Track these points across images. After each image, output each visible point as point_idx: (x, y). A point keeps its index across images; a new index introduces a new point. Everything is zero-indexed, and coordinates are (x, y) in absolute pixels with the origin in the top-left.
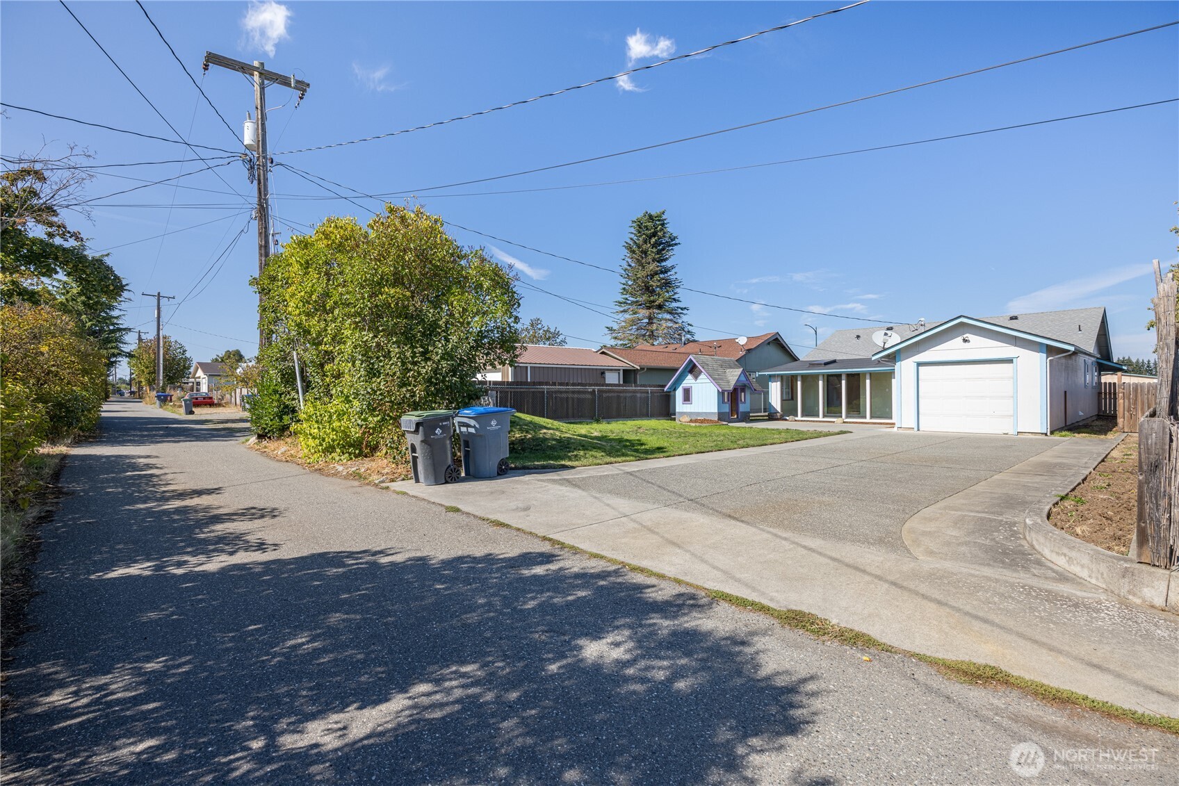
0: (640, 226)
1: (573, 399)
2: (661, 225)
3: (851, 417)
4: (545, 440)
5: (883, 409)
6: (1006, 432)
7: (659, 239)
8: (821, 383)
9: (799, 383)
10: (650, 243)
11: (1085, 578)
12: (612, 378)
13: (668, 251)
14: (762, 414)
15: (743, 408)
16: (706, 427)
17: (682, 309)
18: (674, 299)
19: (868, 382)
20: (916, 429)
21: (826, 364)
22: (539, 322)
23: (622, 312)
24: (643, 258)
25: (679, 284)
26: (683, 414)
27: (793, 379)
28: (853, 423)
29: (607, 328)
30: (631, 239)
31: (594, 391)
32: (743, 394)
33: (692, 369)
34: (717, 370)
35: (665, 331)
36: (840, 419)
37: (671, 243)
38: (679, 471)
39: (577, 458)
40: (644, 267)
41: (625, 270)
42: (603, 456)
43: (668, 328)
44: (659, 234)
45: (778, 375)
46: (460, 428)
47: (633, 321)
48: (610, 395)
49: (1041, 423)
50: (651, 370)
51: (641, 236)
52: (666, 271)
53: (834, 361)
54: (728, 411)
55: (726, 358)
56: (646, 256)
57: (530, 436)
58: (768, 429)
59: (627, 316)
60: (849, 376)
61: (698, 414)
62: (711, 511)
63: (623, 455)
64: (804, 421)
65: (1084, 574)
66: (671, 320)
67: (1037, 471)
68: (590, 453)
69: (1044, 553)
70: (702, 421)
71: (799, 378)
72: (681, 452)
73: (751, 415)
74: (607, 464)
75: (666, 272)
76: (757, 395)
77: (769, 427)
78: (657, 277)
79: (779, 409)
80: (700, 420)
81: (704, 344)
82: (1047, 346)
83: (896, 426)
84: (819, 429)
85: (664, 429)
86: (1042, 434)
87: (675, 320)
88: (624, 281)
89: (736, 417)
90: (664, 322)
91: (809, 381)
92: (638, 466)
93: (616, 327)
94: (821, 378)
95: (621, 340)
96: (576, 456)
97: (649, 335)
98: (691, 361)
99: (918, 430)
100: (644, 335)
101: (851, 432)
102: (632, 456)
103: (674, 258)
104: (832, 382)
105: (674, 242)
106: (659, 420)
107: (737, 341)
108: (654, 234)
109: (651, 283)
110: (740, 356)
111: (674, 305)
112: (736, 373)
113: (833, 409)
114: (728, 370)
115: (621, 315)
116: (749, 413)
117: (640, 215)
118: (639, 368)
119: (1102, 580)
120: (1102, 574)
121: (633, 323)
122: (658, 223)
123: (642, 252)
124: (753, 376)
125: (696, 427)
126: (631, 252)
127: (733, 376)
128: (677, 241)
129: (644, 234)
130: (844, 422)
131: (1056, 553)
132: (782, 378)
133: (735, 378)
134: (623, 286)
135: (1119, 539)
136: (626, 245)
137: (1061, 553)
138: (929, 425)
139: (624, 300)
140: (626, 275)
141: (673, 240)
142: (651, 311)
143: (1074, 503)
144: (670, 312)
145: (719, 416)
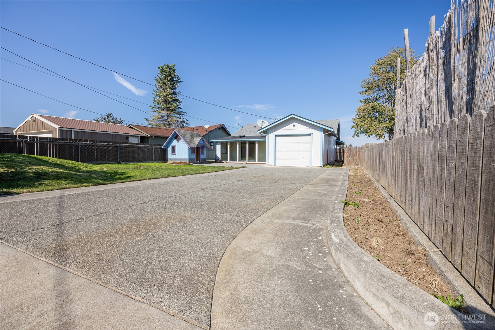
0: (162, 70)
2: (173, 71)
3: (250, 161)
4: (25, 172)
5: (263, 158)
6: (308, 166)
7: (172, 78)
8: (238, 145)
9: (229, 145)
10: (167, 79)
13: (176, 84)
15: (202, 156)
16: (180, 166)
17: (183, 113)
18: (180, 108)
19: (257, 145)
20: (274, 165)
21: (241, 137)
22: (112, 115)
23: (153, 112)
25: (182, 100)
26: (171, 159)
27: (226, 143)
28: (251, 163)
29: (146, 119)
30: (158, 76)
31: (116, 146)
32: (202, 150)
33: (176, 137)
34: (189, 138)
35: (175, 122)
36: (245, 162)
37: (178, 81)
40: (164, 90)
41: (155, 91)
43: (177, 121)
44: (172, 75)
45: (220, 142)
47: (159, 116)
48: (130, 148)
49: (320, 162)
50: (157, 137)
52: (175, 94)
53: (244, 136)
54: (194, 158)
56: (165, 85)
57: (12, 170)
59: (156, 114)
60: (250, 143)
61: (179, 159)
64: (230, 163)
66: (178, 117)
67: (323, 184)
70: (179, 163)
71: (229, 143)
73: (207, 160)
75: (176, 94)
76: (210, 151)
78: (171, 96)
79: (220, 157)
80: (178, 162)
82: (324, 129)
83: (267, 164)
84: (234, 166)
86: (321, 166)
87: (180, 117)
88: (154, 97)
90: (174, 118)
91: (233, 144)
93: (150, 119)
94: (238, 143)
98: (175, 133)
99: (275, 166)
100: (165, 124)
101: (247, 167)
103: (179, 88)
104: (243, 144)
105: (180, 81)
107: (204, 127)
108: (170, 75)
109: (168, 99)
110: (205, 134)
111: (179, 110)
112: (198, 139)
113: (243, 158)
114: (195, 138)
116: (205, 159)
117: (162, 65)
118: (150, 136)
122: (171, 70)
123: (163, 83)
125: (175, 166)
126: (158, 82)
127: (197, 141)
128: (181, 80)
129: (164, 74)
130: (247, 163)
131: (374, 294)
132: (222, 143)
133: (197, 142)
134: (154, 99)
135: (414, 254)
136: (155, 79)
137: (381, 297)
138: (279, 164)
139: (155, 106)
140: (155, 94)
141: (179, 79)
142: (168, 112)
143: (353, 207)
144: (178, 114)
145: (189, 160)
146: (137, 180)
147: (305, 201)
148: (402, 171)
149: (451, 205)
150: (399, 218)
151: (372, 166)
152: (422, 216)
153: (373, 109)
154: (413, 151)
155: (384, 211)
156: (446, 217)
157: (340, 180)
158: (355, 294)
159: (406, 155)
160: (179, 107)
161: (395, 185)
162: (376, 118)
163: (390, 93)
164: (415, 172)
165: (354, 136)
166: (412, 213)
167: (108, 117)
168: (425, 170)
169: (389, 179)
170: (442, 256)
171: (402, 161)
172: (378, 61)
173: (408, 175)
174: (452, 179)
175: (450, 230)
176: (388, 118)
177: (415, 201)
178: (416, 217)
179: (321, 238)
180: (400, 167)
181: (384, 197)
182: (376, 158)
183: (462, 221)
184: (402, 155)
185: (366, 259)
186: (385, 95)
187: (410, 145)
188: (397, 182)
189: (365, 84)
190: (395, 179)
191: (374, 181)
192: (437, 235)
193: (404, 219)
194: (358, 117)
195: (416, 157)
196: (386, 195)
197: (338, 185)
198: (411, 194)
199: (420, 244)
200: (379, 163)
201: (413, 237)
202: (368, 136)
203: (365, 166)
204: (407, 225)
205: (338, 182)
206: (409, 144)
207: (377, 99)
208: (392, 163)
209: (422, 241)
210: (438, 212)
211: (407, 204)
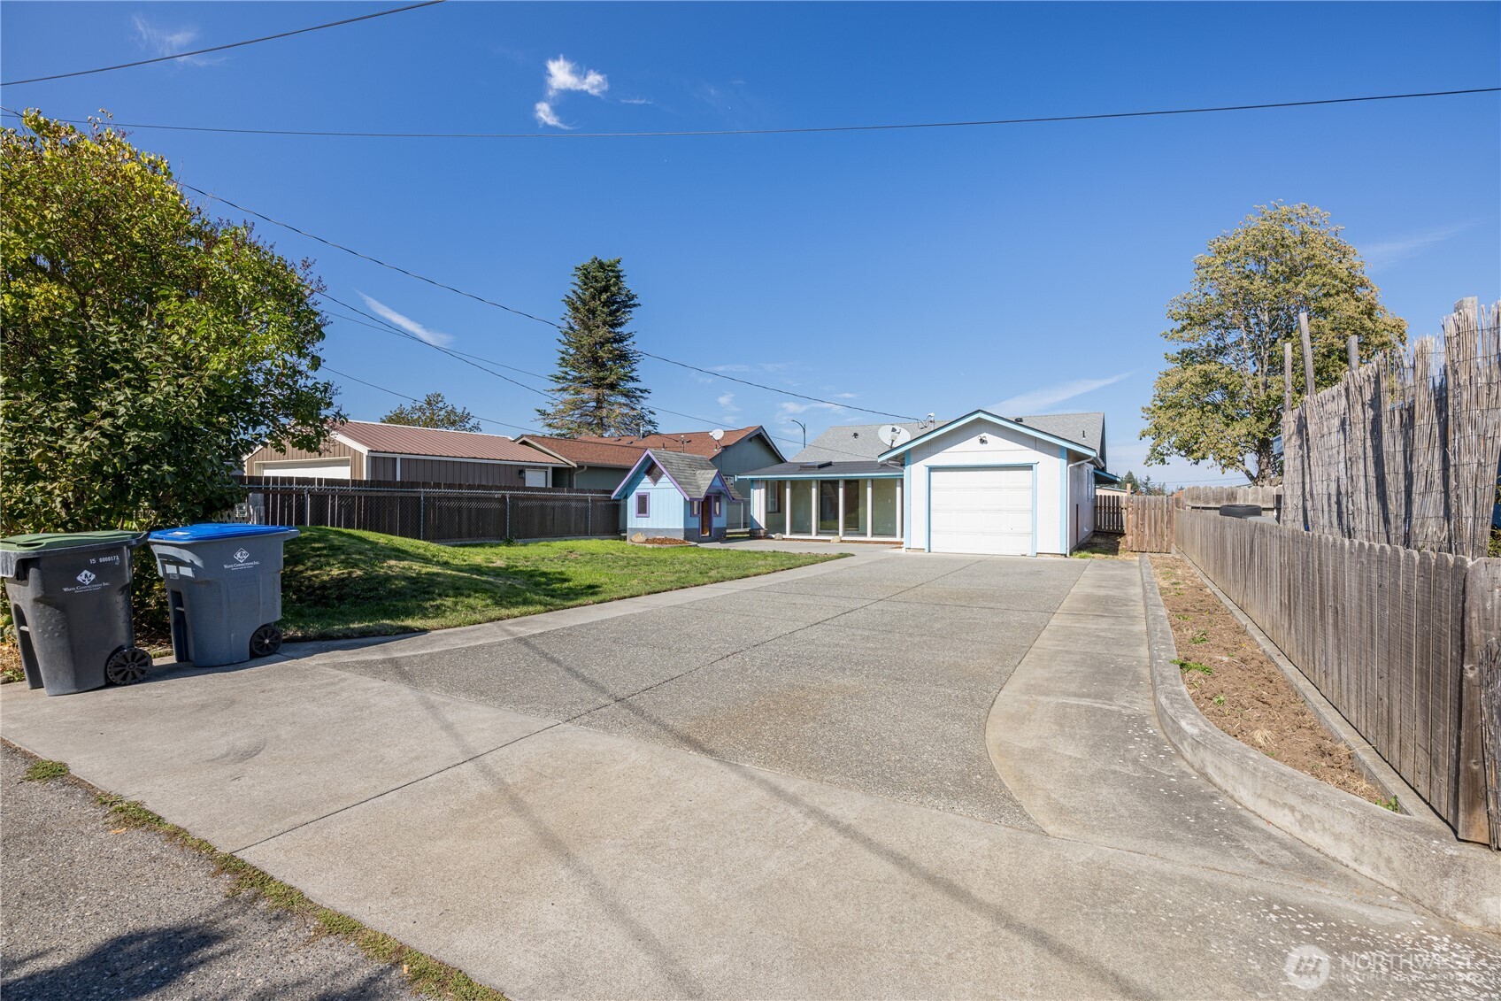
0: (586, 276)
1: (469, 510)
2: (615, 277)
3: (849, 535)
4: (388, 578)
5: (886, 525)
6: (1024, 553)
7: (612, 296)
8: (814, 491)
9: (788, 491)
10: (600, 300)
11: (1345, 862)
12: (535, 480)
13: (624, 312)
14: (742, 530)
15: (717, 522)
16: (667, 550)
17: (641, 391)
18: (632, 378)
19: (869, 490)
20: (927, 550)
21: (821, 466)
22: (440, 399)
23: (560, 390)
24: (590, 319)
25: (638, 358)
26: (636, 531)
27: (781, 484)
28: (852, 541)
29: (539, 411)
30: (574, 292)
31: (504, 497)
32: (718, 504)
33: (650, 469)
34: (683, 471)
35: (619, 419)
36: (837, 537)
37: (628, 303)
38: (612, 633)
39: (439, 611)
40: (590, 331)
41: (565, 334)
42: (487, 605)
43: (623, 415)
44: (612, 289)
45: (762, 480)
46: (164, 568)
47: (574, 403)
48: (529, 503)
49: (1061, 543)
50: (594, 469)
51: (586, 289)
52: (620, 339)
53: (829, 464)
54: (697, 527)
55: (696, 456)
56: (594, 317)
57: (359, 573)
58: (749, 552)
59: (567, 396)
60: (848, 482)
61: (658, 531)
62: (654, 728)
63: (526, 602)
64: (794, 539)
65: (1343, 853)
66: (627, 405)
67: (1094, 611)
68: (466, 601)
69: (1236, 796)
70: (662, 541)
71: (788, 484)
72: (623, 594)
73: (728, 531)
74: (491, 620)
75: (621, 341)
76: (735, 506)
77: (751, 549)
78: (608, 346)
79: (763, 525)
80: (659, 539)
81: (668, 437)
82: (1069, 450)
83: (905, 546)
84: (814, 551)
85: (607, 554)
86: (1062, 555)
87: (632, 405)
88: (563, 348)
89: (708, 534)
90: (617, 406)
91: (800, 487)
92: (547, 623)
93: (550, 410)
94: (814, 484)
95: (557, 428)
96: (438, 607)
97: (597, 424)
98: (648, 457)
99: (929, 551)
100: (590, 424)
101: (853, 555)
102: (540, 603)
103: (632, 323)
104: (828, 488)
105: (632, 302)
106: (602, 539)
107: (711, 434)
108: (606, 289)
109: (600, 353)
110: (714, 454)
111: (631, 385)
112: (709, 476)
113: (828, 523)
114: (698, 472)
115: (558, 394)
116: (725, 529)
117: (587, 261)
118: (576, 466)
119: (1389, 873)
120: (1389, 860)
121: (576, 405)
122: (611, 274)
123: (588, 311)
124: (730, 481)
125: (653, 550)
126: (573, 309)
127: (705, 479)
128: (636, 301)
129: (592, 287)
130: (842, 542)
131: (1270, 800)
132: (767, 484)
133: (707, 482)
134: (562, 355)
135: (1331, 755)
136: (567, 300)
137: (1281, 802)
138: (942, 545)
139: (563, 375)
140: (566, 341)
141: (630, 299)
142: (600, 391)
143: (1201, 674)
144: (626, 395)
145: (685, 533)
146: (625, 598)
147: (1077, 658)
148: (1303, 600)
149: (1385, 675)
150: (1302, 698)
151: (1222, 567)
152: (1345, 693)
153: (1208, 381)
154: (1324, 569)
155: (1268, 684)
156: (1381, 694)
157: (1134, 601)
158: (1239, 807)
159: (1311, 572)
160: (630, 377)
161: (1290, 628)
162: (1217, 407)
163: (1258, 333)
164: (1330, 610)
165: (1149, 463)
166: (1327, 687)
167: (429, 403)
168: (1347, 613)
169: (1275, 610)
170: (1377, 755)
171: (1303, 580)
172: (1217, 244)
173: (1318, 612)
174: (1385, 636)
175: (1385, 714)
176: (1254, 408)
177: (1333, 664)
178: (1335, 695)
179: (1151, 731)
180: (1299, 592)
181: (1264, 651)
182: (1233, 551)
183: (1398, 700)
184: (1303, 570)
185: (1252, 755)
186: (1242, 339)
187: (1319, 557)
188: (1293, 621)
189: (1180, 310)
190: (1290, 615)
191: (1231, 608)
192: (1368, 724)
193: (1312, 699)
194: (1162, 404)
195: (1331, 583)
196: (1268, 647)
197: (1136, 617)
198: (1325, 652)
199: (1341, 739)
200: (1243, 566)
201: (1329, 730)
202: (1192, 461)
203: (1195, 558)
204: (1317, 711)
205: (1132, 608)
206: (1316, 553)
207: (1220, 351)
208: (1281, 578)
209: (1344, 735)
210: (1369, 686)
211: (1317, 670)
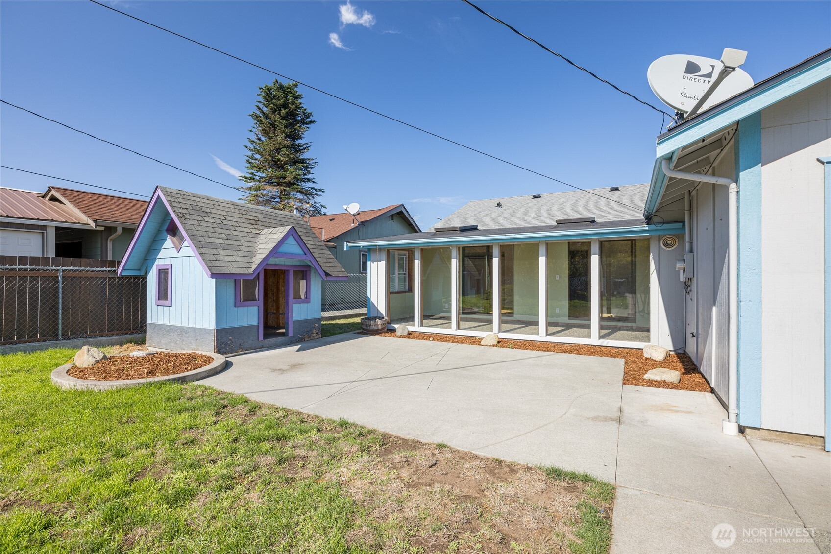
0: (268, 95)
2: (293, 97)
7: (290, 112)
8: (454, 262)
9: (417, 262)
10: (279, 114)
17: (316, 190)
18: (309, 180)
21: (464, 230)
24: (271, 129)
25: (313, 164)
26: (154, 327)
30: (258, 108)
32: (303, 283)
36: (491, 333)
37: (306, 120)
41: (253, 143)
44: (291, 106)
45: (381, 249)
51: (269, 106)
53: (475, 228)
54: (253, 322)
56: (274, 128)
61: (182, 331)
66: (303, 201)
71: (417, 253)
75: (300, 150)
87: (307, 200)
88: (250, 154)
94: (454, 253)
105: (308, 120)
108: (285, 106)
111: (307, 184)
112: (276, 236)
117: (269, 83)
122: (290, 94)
123: (270, 123)
126: (258, 122)
127: (267, 243)
128: (312, 119)
129: (272, 103)
132: (390, 254)
134: (247, 158)
136: (252, 114)
139: (251, 176)
140: (252, 148)
141: (308, 117)
144: (303, 193)
145: (220, 337)
